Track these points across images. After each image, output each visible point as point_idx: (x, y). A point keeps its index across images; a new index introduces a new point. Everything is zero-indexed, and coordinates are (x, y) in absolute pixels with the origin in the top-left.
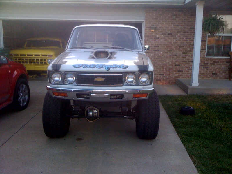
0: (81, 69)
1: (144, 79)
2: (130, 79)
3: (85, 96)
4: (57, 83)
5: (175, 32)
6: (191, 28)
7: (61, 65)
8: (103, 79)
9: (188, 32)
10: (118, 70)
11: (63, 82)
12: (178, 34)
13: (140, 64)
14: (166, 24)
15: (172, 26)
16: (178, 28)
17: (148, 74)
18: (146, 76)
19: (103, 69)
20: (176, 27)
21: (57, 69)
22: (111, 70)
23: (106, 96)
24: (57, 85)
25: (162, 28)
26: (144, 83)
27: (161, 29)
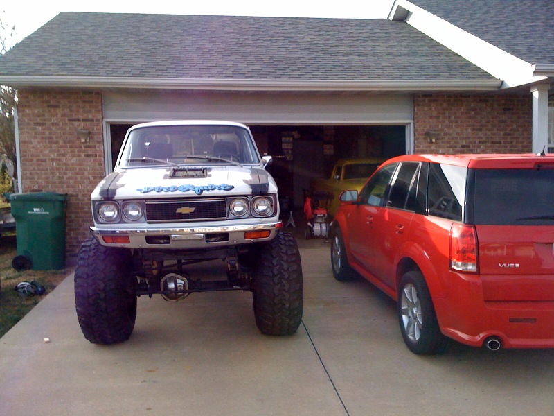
0: (154, 194)
1: (261, 208)
2: (238, 209)
3: (162, 241)
4: (110, 220)
5: (475, 142)
6: (505, 134)
7: (116, 190)
8: (192, 210)
9: (500, 143)
10: (216, 192)
11: (121, 219)
12: (482, 147)
13: (253, 183)
14: (457, 126)
15: (469, 130)
16: (480, 134)
17: (270, 199)
18: (267, 202)
19: (192, 193)
20: (476, 132)
21: (108, 197)
22: (205, 193)
23: (199, 238)
24: (109, 225)
25: (450, 134)
26: (263, 215)
27: (446, 137)
